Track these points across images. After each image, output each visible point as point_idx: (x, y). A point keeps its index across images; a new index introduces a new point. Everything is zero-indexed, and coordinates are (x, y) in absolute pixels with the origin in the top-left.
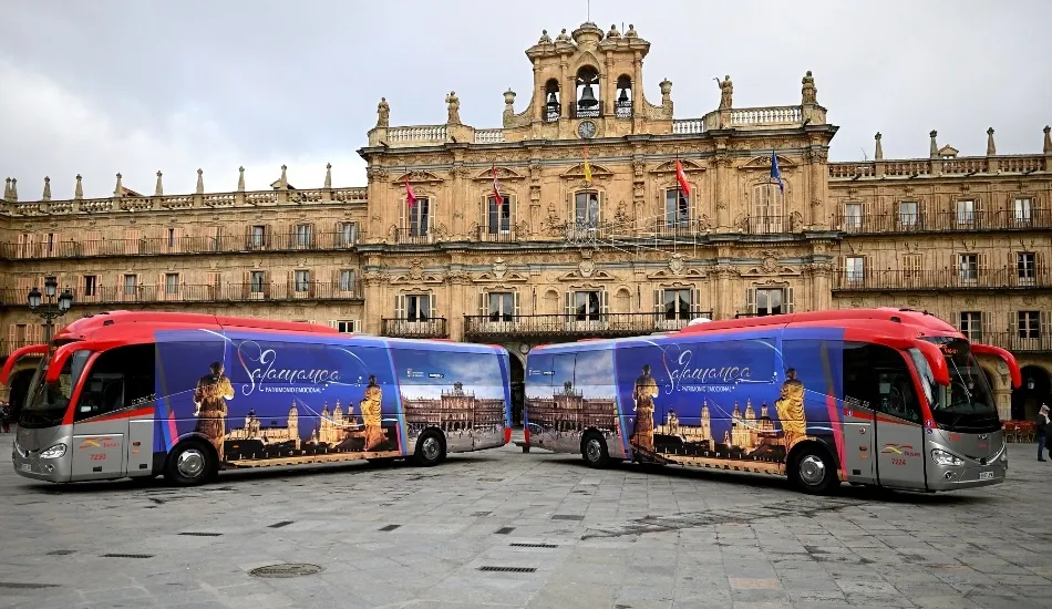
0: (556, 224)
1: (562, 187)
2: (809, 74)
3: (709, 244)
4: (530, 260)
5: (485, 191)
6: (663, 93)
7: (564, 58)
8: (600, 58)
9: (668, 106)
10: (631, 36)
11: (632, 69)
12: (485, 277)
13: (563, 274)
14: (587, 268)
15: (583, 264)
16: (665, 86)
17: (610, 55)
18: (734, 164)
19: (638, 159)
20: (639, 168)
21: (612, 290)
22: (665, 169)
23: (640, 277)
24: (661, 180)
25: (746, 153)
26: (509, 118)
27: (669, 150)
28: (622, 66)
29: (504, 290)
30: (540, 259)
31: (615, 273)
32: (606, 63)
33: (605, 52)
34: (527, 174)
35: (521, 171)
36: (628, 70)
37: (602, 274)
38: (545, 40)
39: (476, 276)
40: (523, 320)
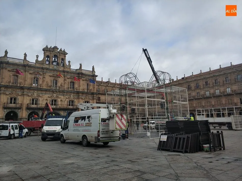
0: (48, 85)
1: (50, 78)
2: (93, 66)
3: (78, 93)
4: (42, 92)
5: (33, 76)
7: (51, 52)
8: (58, 54)
9: (70, 65)
10: (64, 51)
11: (64, 57)
12: (32, 95)
13: (50, 96)
14: (55, 95)
15: (54, 94)
16: (69, 62)
17: (60, 54)
18: (82, 79)
19: (65, 75)
20: (65, 77)
21: (59, 100)
22: (70, 78)
23: (65, 98)
24: (69, 80)
25: (84, 77)
26: (37, 61)
27: (71, 74)
28: (62, 57)
29: (36, 98)
30: (44, 92)
31: (60, 96)
32: (59, 55)
33: (59, 53)
34: (42, 74)
35: (41, 73)
36: (63, 57)
37: (58, 97)
38: (47, 47)
39: (30, 94)
40: (40, 105)
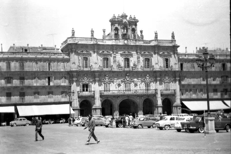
0: (120, 66)
1: (121, 57)
2: (173, 32)
6: (141, 33)
9: (142, 36)
11: (135, 27)
12: (103, 80)
13: (122, 79)
14: (128, 78)
16: (141, 32)
17: (130, 23)
18: (159, 53)
21: (133, 83)
23: (139, 81)
24: (143, 56)
25: (161, 51)
26: (104, 36)
29: (108, 83)
35: (111, 52)
37: (132, 80)
